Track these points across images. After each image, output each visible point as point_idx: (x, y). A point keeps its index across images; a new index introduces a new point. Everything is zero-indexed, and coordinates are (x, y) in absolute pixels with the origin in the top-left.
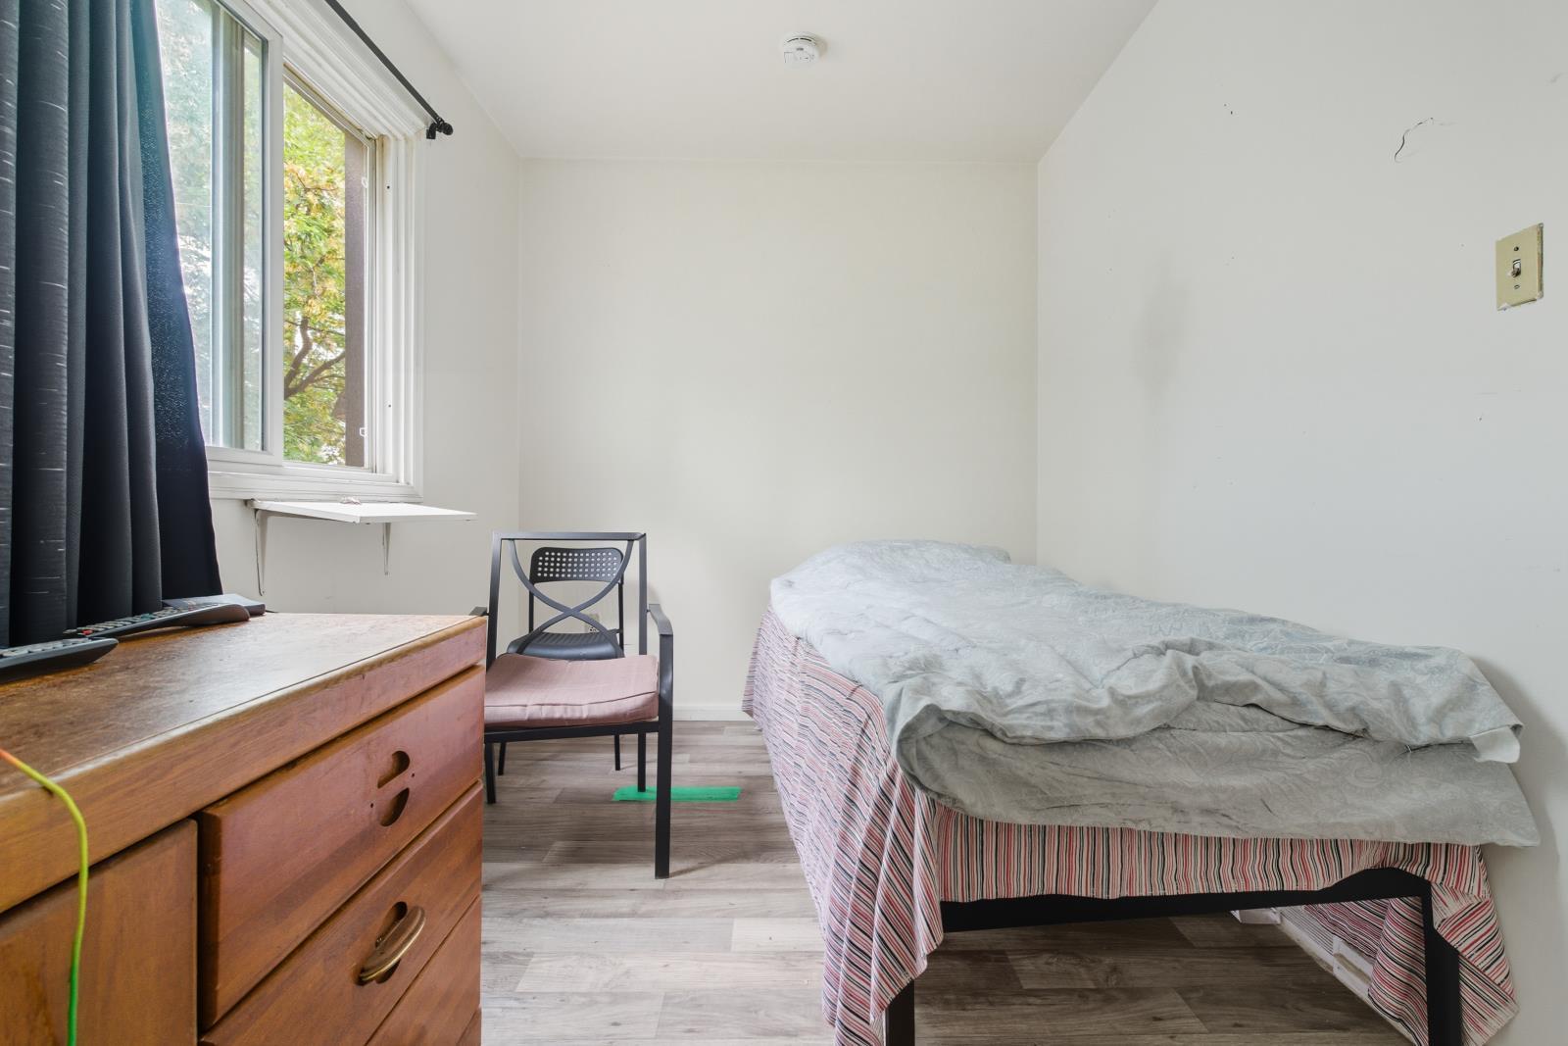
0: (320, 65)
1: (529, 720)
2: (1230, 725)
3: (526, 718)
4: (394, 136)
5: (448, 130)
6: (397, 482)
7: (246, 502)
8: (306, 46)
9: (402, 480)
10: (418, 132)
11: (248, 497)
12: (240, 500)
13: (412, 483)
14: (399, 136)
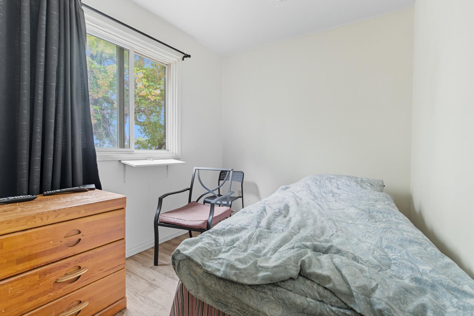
0: (145, 51)
1: (174, 223)
2: (310, 295)
3: (173, 222)
4: (172, 62)
5: (189, 56)
6: (173, 153)
7: (120, 161)
8: (140, 48)
9: (174, 153)
10: (179, 60)
11: (120, 160)
12: (118, 160)
13: (177, 153)
14: (174, 62)
